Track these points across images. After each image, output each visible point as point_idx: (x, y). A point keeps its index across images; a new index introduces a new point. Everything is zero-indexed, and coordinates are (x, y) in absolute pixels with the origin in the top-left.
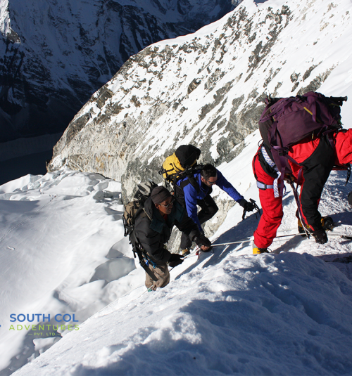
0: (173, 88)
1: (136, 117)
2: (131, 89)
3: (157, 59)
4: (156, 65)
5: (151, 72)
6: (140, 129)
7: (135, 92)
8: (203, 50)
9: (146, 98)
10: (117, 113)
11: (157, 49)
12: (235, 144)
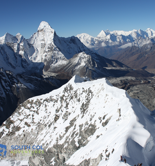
0: (45, 118)
1: (29, 132)
2: (23, 119)
3: (33, 105)
4: (34, 108)
5: (32, 111)
6: (33, 136)
7: (25, 120)
8: (56, 101)
9: (33, 123)
10: (19, 130)
11: (32, 101)
12: (84, 141)
